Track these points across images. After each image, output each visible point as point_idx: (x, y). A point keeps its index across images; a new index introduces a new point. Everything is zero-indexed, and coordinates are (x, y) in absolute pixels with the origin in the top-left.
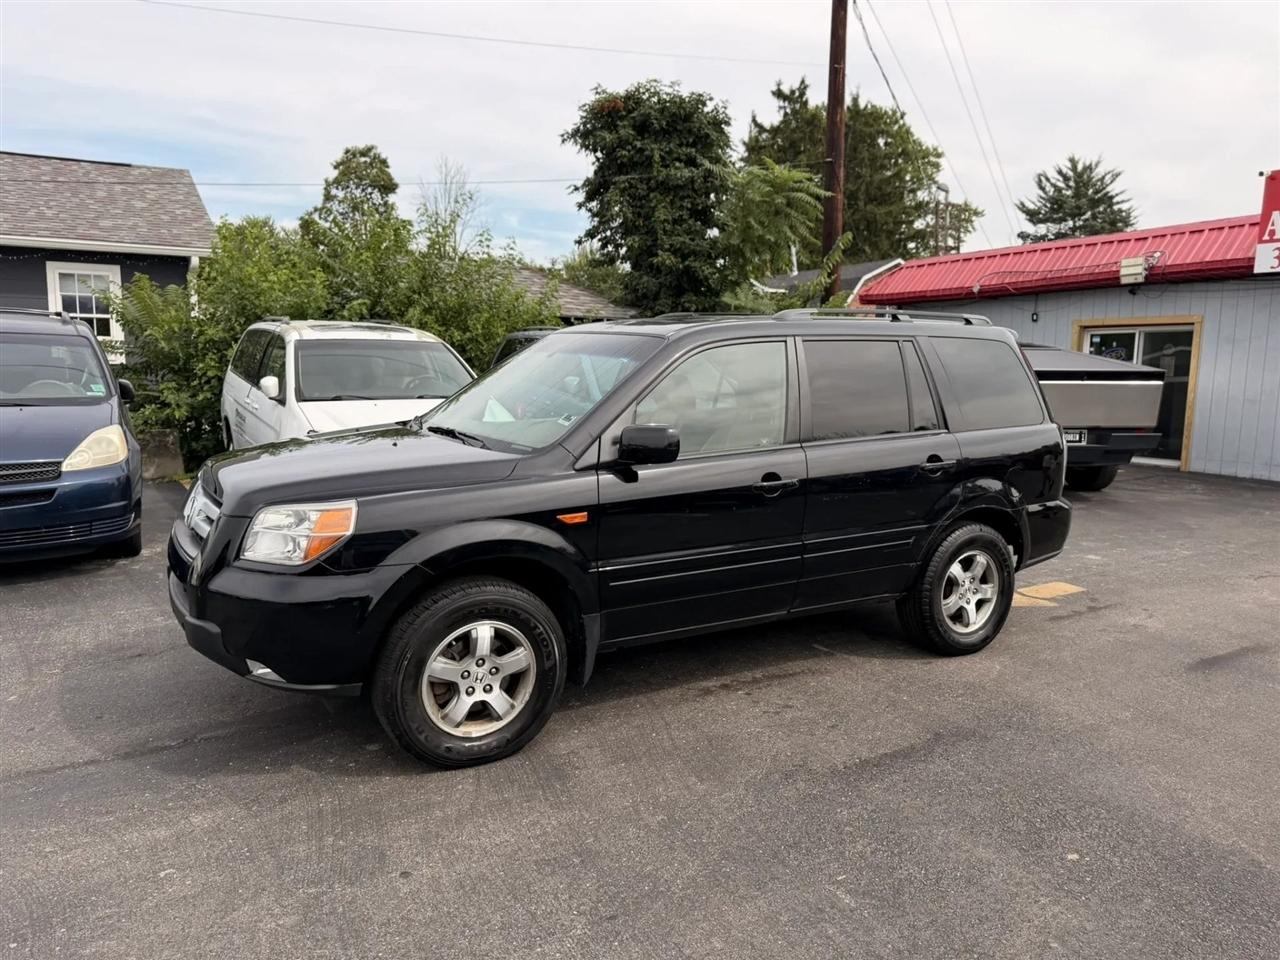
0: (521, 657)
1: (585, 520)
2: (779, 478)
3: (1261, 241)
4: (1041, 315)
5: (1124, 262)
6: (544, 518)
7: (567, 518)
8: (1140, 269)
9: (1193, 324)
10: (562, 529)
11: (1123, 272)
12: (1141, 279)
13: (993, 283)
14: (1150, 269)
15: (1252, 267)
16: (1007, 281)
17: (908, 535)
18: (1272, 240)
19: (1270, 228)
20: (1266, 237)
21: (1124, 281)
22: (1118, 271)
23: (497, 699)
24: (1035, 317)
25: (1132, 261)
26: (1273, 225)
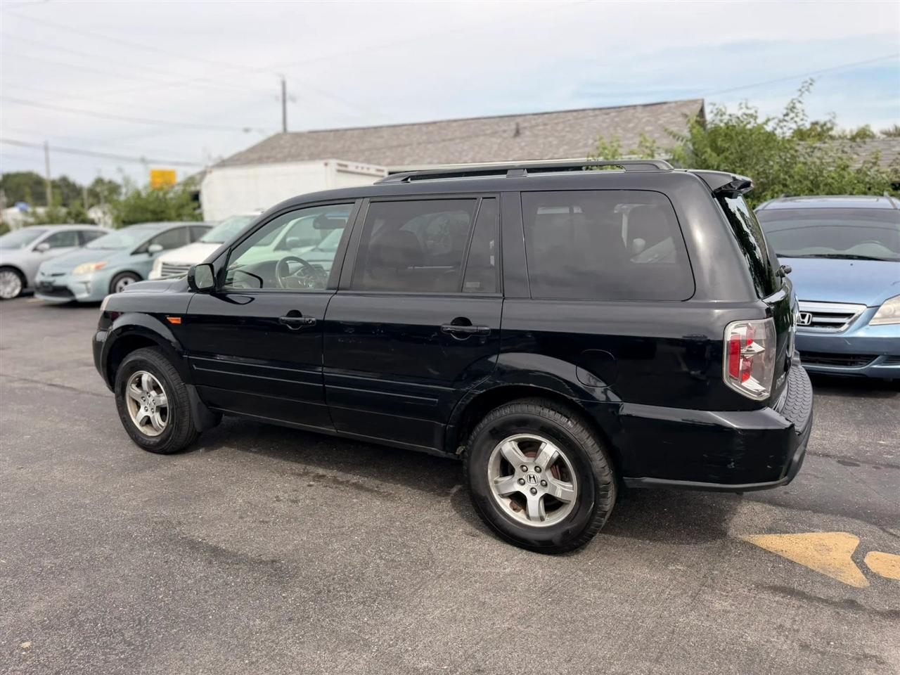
0: (163, 399)
1: (179, 322)
2: (301, 316)
6: (161, 317)
7: (174, 320)
10: (167, 324)
17: (433, 393)
23: (157, 418)
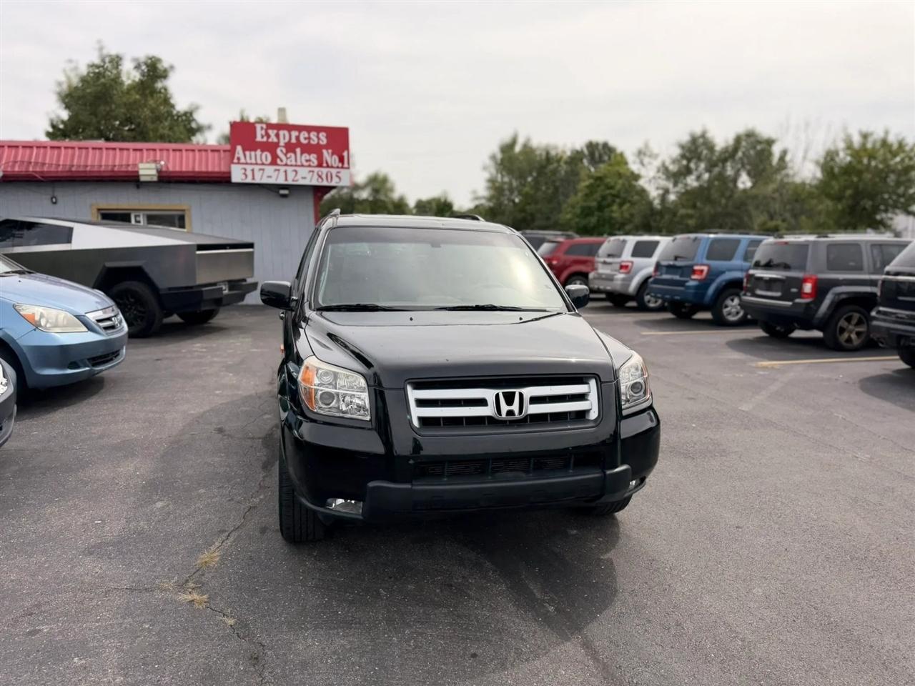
3: (233, 163)
4: (60, 200)
5: (141, 166)
8: (154, 172)
9: (184, 210)
11: (141, 172)
12: (155, 179)
13: (17, 169)
14: (159, 172)
15: (230, 177)
16: (31, 169)
18: (239, 163)
19: (237, 155)
20: (235, 161)
21: (142, 179)
22: (137, 172)
24: (54, 200)
25: (148, 165)
26: (238, 153)
